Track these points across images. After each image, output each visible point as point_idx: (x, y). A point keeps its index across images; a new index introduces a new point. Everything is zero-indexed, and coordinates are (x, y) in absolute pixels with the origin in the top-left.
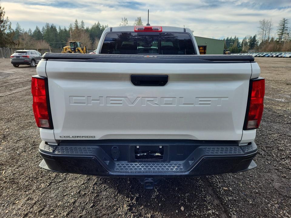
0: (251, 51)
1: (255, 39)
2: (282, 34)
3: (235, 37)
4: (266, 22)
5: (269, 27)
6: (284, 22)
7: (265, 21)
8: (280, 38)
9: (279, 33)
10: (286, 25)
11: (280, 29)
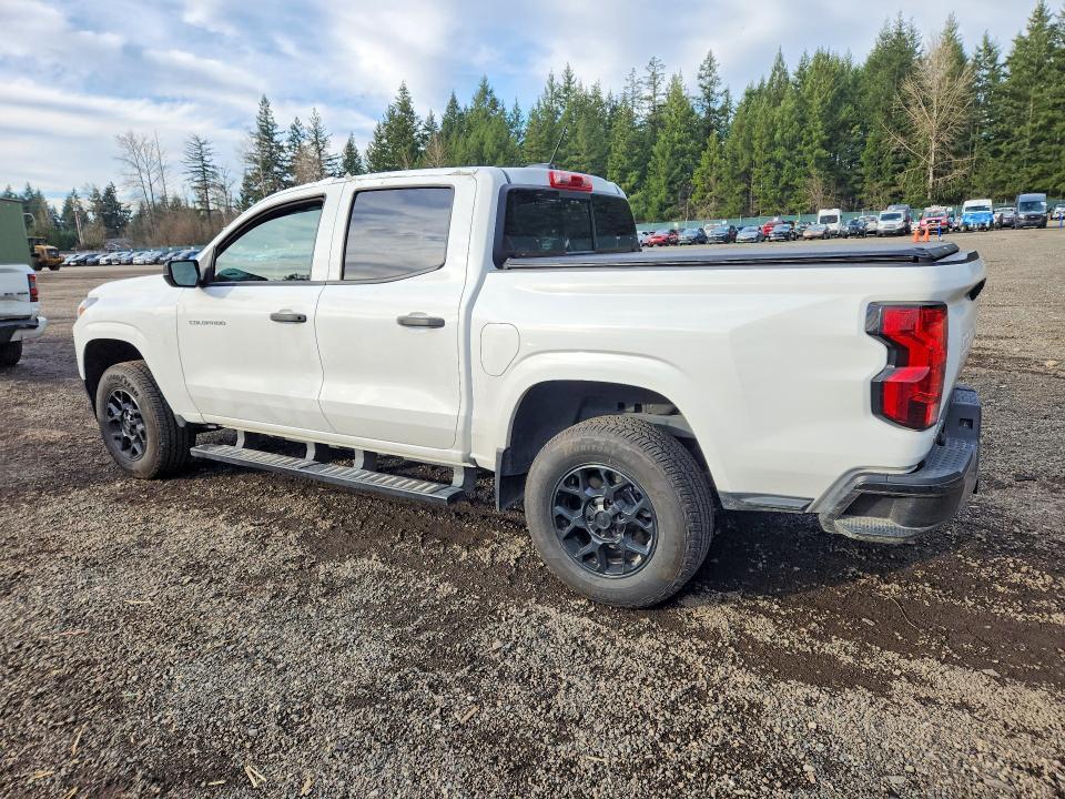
0: (111, 243)
1: (113, 198)
2: (206, 187)
3: (29, 189)
4: (139, 143)
5: (155, 159)
6: (200, 148)
7: (135, 137)
8: (204, 201)
9: (196, 184)
10: (207, 158)
11: (194, 169)
